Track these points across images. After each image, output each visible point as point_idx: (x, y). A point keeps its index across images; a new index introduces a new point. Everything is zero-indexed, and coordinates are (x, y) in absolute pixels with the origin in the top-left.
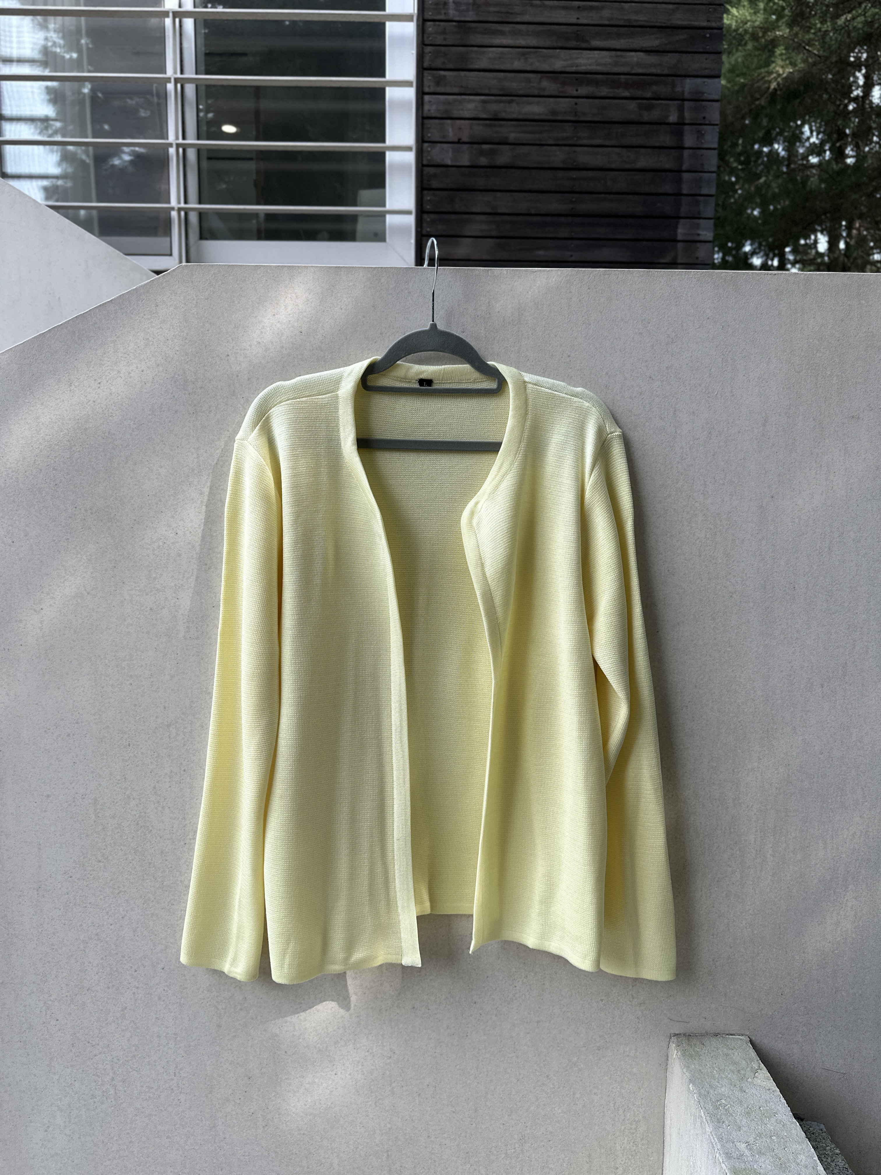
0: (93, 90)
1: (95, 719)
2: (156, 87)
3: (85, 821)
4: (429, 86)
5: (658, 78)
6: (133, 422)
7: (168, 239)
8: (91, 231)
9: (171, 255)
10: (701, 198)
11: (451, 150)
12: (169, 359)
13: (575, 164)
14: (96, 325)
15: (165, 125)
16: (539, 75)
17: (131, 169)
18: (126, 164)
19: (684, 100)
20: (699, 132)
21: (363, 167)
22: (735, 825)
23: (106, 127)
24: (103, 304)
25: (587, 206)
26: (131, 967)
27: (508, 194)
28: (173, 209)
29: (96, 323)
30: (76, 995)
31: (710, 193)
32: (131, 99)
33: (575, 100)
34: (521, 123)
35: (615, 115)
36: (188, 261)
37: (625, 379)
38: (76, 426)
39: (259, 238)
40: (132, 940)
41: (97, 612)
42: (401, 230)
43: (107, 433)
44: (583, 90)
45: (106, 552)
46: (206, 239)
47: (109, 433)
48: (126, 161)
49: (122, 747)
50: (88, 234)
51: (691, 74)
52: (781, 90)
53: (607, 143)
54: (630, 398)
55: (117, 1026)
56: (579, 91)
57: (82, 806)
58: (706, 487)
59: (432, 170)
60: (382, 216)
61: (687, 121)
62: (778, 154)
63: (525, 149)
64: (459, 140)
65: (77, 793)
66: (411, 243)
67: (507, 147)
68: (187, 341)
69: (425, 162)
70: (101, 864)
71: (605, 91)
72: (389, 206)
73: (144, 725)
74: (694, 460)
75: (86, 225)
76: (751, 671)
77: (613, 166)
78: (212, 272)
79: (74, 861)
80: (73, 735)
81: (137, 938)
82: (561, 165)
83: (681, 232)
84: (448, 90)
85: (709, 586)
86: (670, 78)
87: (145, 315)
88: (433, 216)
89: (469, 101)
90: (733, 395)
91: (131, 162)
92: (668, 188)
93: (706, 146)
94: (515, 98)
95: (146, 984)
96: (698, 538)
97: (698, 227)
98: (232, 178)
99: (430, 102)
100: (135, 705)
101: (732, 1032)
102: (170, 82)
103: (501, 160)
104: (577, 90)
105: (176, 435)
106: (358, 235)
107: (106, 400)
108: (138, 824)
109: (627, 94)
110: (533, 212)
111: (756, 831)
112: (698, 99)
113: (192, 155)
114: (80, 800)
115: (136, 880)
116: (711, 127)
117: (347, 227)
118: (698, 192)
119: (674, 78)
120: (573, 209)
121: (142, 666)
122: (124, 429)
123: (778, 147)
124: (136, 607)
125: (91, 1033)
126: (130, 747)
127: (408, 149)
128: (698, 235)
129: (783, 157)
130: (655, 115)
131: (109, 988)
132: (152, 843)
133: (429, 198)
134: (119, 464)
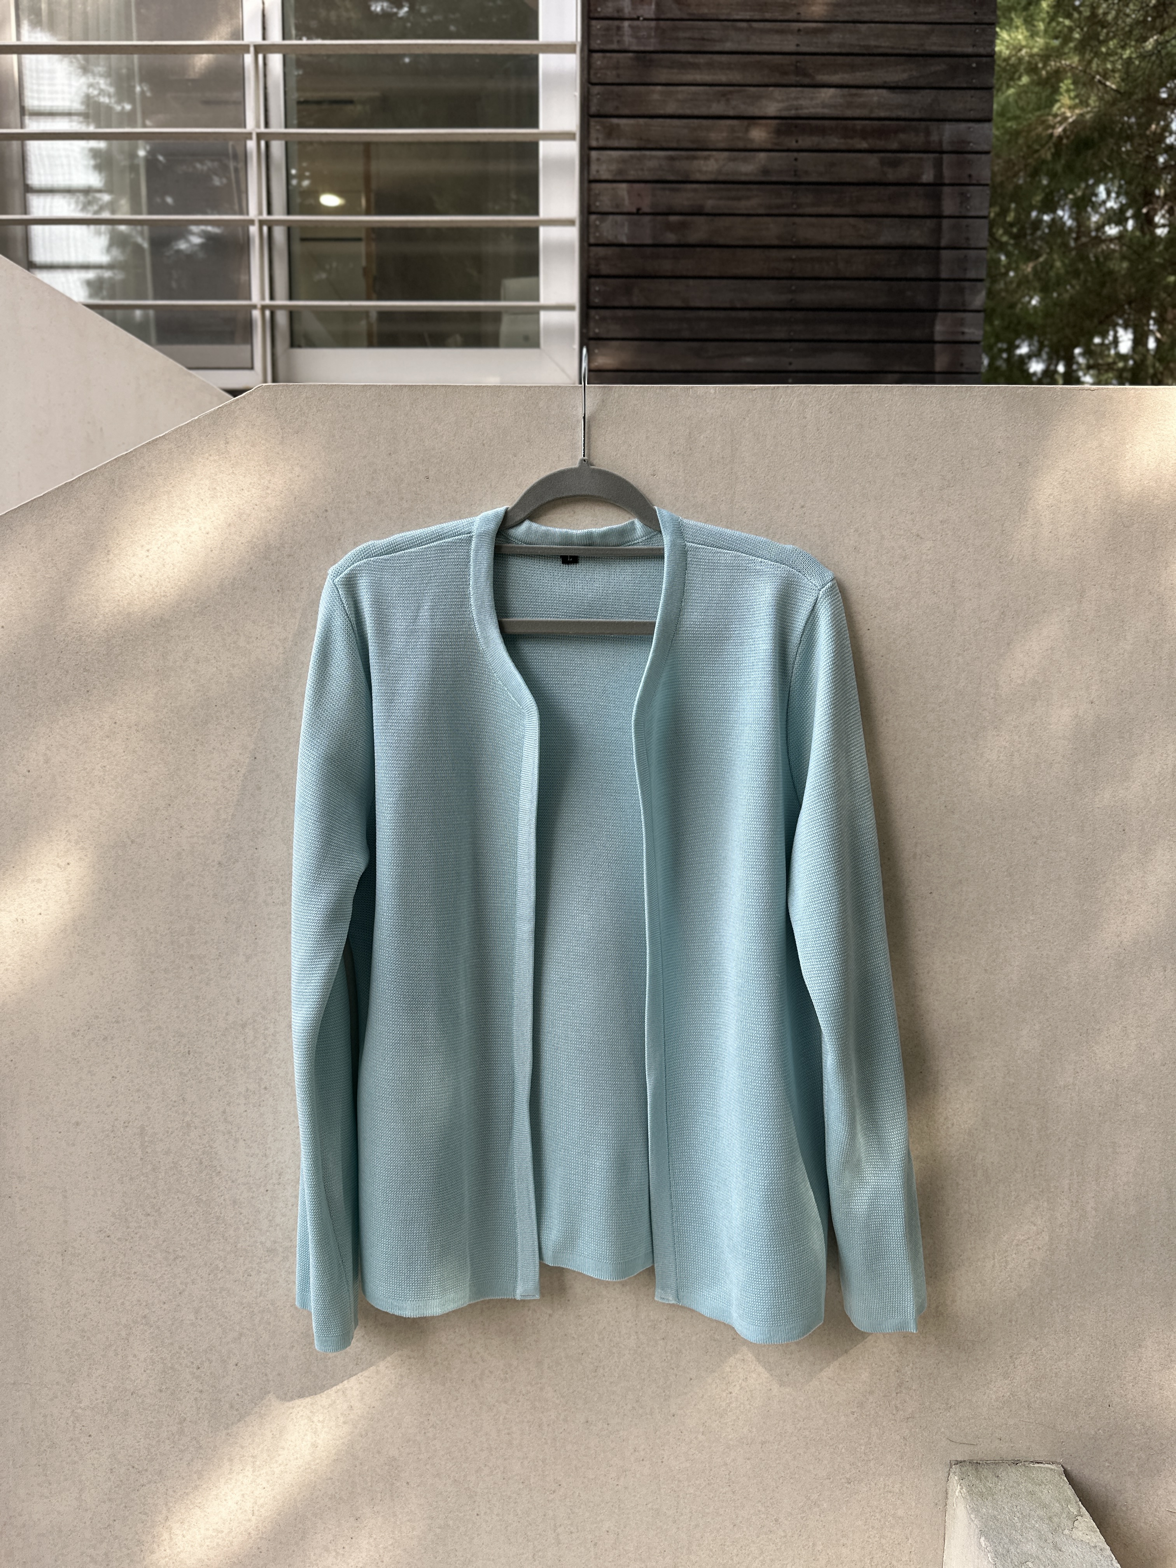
0: (152, 154)
1: (142, 1017)
2: (233, 147)
3: (128, 1159)
4: (597, 139)
5: (908, 123)
6: (194, 605)
7: (248, 347)
8: (146, 339)
9: (252, 368)
10: (967, 284)
11: (626, 224)
12: (245, 516)
13: (794, 240)
14: (143, 471)
15: (244, 196)
16: (746, 122)
17: (201, 255)
18: (196, 248)
19: (942, 152)
20: (962, 194)
21: (508, 247)
22: (1041, 1166)
23: (169, 200)
24: (153, 441)
25: (810, 296)
26: (192, 1363)
27: (704, 281)
28: (254, 307)
29: (143, 468)
30: (116, 1401)
31: (980, 277)
32: (202, 163)
33: (795, 154)
34: (722, 186)
35: (849, 174)
36: (274, 380)
37: (883, 537)
38: (115, 610)
39: (371, 344)
40: (192, 1324)
41: (145, 867)
42: (561, 331)
43: (159, 620)
44: (807, 141)
45: (157, 784)
46: (299, 346)
47: (161, 619)
48: (195, 245)
49: (179, 1055)
50: (139, 343)
51: (950, 117)
52: (1068, 137)
53: (837, 211)
54: (890, 564)
55: (172, 1445)
56: (800, 142)
57: (124, 1137)
58: (997, 690)
59: (601, 251)
60: (535, 312)
61: (947, 181)
62: (1064, 224)
63: (727, 221)
64: (638, 209)
65: (116, 1120)
66: (574, 349)
67: (702, 219)
68: (269, 491)
69: (592, 241)
70: (150, 1219)
71: (835, 142)
72: (543, 300)
73: (210, 1025)
74: (981, 651)
75: (139, 331)
76: (1063, 948)
77: (846, 242)
78: (304, 395)
79: (114, 1215)
80: (112, 1039)
81: (200, 1322)
82: (775, 242)
83: (940, 330)
84: (623, 143)
85: (1003, 829)
86: (923, 124)
87: (210, 455)
88: (603, 312)
89: (651, 158)
90: (1035, 560)
91: (202, 246)
92: (921, 271)
93: (972, 213)
94: (714, 153)
95: (212, 1387)
96: (988, 761)
97: (962, 323)
98: (334, 265)
99: (598, 160)
100: (197, 997)
101: (1037, 1459)
102: (251, 138)
103: (694, 237)
104: (797, 141)
105: (254, 622)
106: (502, 338)
107: (157, 573)
108: (201, 1163)
109: (864, 145)
110: (738, 305)
111: (1072, 1174)
112: (961, 151)
113: (280, 234)
114: (122, 1129)
115: (199, 1240)
116: (980, 188)
117: (488, 328)
118: (962, 276)
119: (929, 123)
120: (791, 300)
121: (206, 943)
122: (182, 613)
123: (1064, 215)
124: (199, 860)
125: (137, 1454)
126: (191, 1056)
127: (569, 222)
128: (963, 333)
129: (1070, 229)
130: (903, 173)
131: (161, 1391)
132: (222, 1188)
133: (597, 288)
134: (175, 662)
